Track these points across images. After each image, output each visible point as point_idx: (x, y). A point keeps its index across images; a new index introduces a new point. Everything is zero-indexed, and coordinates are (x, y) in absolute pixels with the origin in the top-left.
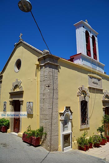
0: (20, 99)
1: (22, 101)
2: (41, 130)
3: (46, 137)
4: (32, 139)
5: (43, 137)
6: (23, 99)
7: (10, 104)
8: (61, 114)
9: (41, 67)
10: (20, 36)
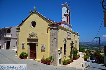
0: (36, 43)
1: (38, 44)
2: (51, 58)
3: (53, 61)
4: (47, 61)
5: (52, 61)
6: (38, 43)
7: (28, 45)
8: (59, 51)
9: (51, 29)
10: (35, 8)
